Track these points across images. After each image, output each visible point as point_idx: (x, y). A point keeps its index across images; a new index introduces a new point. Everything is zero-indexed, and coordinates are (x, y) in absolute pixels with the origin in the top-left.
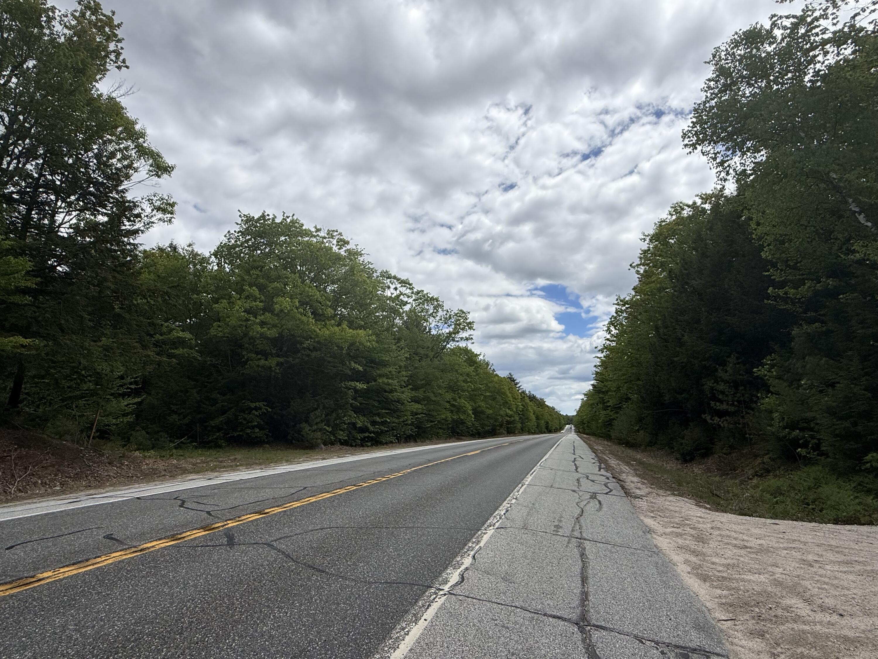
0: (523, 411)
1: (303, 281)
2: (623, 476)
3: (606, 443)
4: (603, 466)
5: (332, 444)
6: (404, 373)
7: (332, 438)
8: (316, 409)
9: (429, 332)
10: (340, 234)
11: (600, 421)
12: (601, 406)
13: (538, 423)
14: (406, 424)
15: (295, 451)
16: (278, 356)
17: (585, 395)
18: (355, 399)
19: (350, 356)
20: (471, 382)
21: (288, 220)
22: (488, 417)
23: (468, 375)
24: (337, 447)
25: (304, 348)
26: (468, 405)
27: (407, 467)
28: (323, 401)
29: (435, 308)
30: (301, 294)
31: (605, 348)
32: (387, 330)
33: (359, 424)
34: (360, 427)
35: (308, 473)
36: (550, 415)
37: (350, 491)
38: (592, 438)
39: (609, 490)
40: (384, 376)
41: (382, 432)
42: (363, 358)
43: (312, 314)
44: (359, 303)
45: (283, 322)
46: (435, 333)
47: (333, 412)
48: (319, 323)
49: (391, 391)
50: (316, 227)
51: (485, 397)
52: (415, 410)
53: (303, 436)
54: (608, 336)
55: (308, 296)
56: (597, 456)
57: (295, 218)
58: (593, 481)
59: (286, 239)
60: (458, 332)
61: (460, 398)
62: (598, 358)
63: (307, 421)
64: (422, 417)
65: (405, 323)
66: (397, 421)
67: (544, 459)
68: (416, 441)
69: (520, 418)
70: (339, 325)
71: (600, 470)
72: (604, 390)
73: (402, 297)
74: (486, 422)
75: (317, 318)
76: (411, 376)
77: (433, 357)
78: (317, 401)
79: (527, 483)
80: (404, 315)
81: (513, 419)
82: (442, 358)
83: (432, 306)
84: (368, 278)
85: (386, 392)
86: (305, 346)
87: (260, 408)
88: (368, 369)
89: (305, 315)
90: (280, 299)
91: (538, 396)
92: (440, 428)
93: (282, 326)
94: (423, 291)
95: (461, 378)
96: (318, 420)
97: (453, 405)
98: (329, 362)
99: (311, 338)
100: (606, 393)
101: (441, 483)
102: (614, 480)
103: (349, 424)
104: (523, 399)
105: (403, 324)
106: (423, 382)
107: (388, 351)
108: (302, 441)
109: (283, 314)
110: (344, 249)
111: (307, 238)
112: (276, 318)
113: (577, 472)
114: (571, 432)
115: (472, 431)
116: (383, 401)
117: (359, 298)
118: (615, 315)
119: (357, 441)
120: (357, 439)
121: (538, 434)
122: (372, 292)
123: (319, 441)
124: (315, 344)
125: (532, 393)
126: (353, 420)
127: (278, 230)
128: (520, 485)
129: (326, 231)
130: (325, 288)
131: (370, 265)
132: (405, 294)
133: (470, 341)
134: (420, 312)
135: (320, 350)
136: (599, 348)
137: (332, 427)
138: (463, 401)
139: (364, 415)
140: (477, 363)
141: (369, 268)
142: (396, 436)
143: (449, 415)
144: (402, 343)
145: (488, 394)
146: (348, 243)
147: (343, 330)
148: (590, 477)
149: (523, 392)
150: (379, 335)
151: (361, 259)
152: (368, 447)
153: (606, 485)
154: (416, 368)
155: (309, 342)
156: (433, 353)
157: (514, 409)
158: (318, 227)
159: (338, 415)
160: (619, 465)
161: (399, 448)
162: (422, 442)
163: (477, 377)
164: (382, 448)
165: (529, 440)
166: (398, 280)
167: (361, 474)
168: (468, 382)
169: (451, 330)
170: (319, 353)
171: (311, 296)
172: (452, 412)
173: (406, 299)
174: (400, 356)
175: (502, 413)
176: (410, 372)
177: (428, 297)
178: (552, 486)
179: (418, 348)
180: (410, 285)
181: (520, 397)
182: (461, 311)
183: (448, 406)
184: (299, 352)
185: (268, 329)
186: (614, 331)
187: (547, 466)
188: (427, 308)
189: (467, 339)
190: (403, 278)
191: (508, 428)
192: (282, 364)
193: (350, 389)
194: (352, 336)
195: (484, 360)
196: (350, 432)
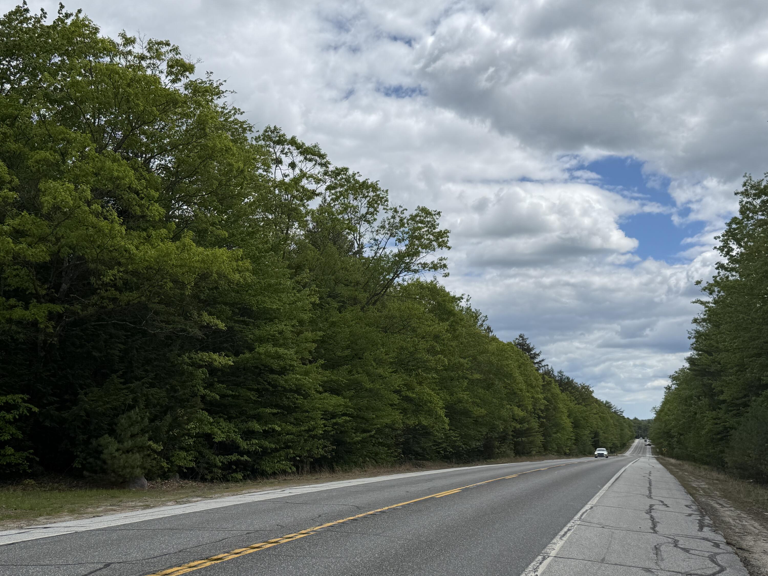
0: (547, 409)
1: (101, 149)
2: (748, 542)
3: (715, 475)
4: (707, 520)
5: (165, 476)
6: (309, 335)
7: (165, 464)
8: (131, 407)
9: (360, 252)
10: (176, 50)
11: (703, 432)
12: (705, 401)
13: (577, 435)
14: (314, 437)
15: (89, 493)
16: (52, 301)
17: (674, 378)
18: (210, 386)
19: (200, 301)
20: (442, 352)
21: (69, 21)
22: (476, 422)
23: (436, 337)
24: (175, 482)
25: (105, 285)
26: (436, 398)
27: (313, 521)
28: (145, 391)
29: (370, 204)
30: (96, 175)
31: (717, 283)
32: (275, 249)
33: (220, 437)
34: (220, 443)
35: (114, 536)
36: (603, 419)
37: (199, 571)
38: (687, 466)
39: (718, 569)
40: (268, 341)
41: (265, 452)
42: (226, 304)
43: (120, 214)
44: (217, 195)
45: (61, 231)
46: (371, 254)
47: (165, 413)
48: (135, 233)
49: (283, 371)
50: (123, 36)
51: (472, 382)
52: (331, 409)
53: (104, 462)
54: (725, 261)
55: (112, 179)
56: (696, 500)
57: (81, 16)
58: (686, 550)
59: (63, 61)
60: (417, 253)
61: (420, 383)
62: (702, 303)
63: (112, 432)
64: (346, 422)
65: (310, 234)
66: (295, 430)
67: (587, 507)
68: (332, 470)
69: (542, 425)
70: (176, 238)
71: (701, 528)
72: (712, 370)
73: (304, 182)
74: (472, 433)
75: (131, 224)
76: (323, 342)
77: (367, 303)
78: (132, 391)
79: (553, 553)
80: (309, 218)
81: (526, 425)
82: (384, 306)
83: (365, 201)
84: (235, 141)
85: (272, 371)
86: (107, 279)
87: (15, 407)
88: (237, 327)
89: (105, 218)
90: (52, 184)
91: (579, 381)
92: (380, 443)
93: (58, 240)
94: (347, 169)
95: (423, 345)
96: (136, 429)
97: (407, 399)
98: (157, 313)
99: (119, 264)
100: (716, 375)
101: (382, 553)
102: (729, 548)
103: (198, 436)
104: (546, 386)
105: (306, 236)
106: (347, 352)
107: (276, 291)
108: (104, 471)
109: (59, 215)
110: (184, 81)
111: (107, 60)
112: (46, 222)
113: (655, 532)
114: (644, 453)
115: (445, 450)
116: (267, 390)
117: (216, 183)
118: (740, 217)
119: (215, 470)
120: (216, 466)
121: (577, 456)
122: (242, 171)
123: (138, 471)
124: (128, 277)
125: (566, 374)
126: (207, 429)
127: (46, 42)
128: (540, 558)
129: (145, 44)
130: (147, 161)
131: (237, 116)
132: (311, 176)
133: (441, 271)
134: (341, 213)
135: (138, 288)
136: (704, 284)
137: (164, 444)
138: (427, 390)
139: (229, 419)
140: (454, 315)
141: (236, 122)
142: (292, 459)
143: (397, 416)
144: (305, 275)
145: (477, 376)
146: (190, 68)
147: (184, 248)
148: (682, 543)
149: (548, 373)
150: (258, 258)
151: (219, 102)
152: (237, 481)
153: (712, 559)
154: (333, 324)
155: (115, 272)
156: (367, 295)
157: (530, 407)
158: (129, 35)
159: (175, 419)
160: (740, 518)
161: (299, 483)
162: (345, 471)
163: (454, 344)
164: (265, 485)
165: (558, 467)
166: (299, 147)
167: (222, 535)
168: (437, 353)
169: (404, 248)
170: (135, 294)
171: (118, 178)
172: (404, 411)
173: (310, 186)
174: (299, 300)
175: (504, 413)
176: (321, 333)
177: (357, 182)
178: (603, 560)
179: (336, 284)
180: (322, 156)
181: (541, 382)
182: (424, 210)
183: (396, 398)
184: (94, 292)
185: (30, 245)
186: (736, 250)
187: (595, 520)
188: (355, 203)
189: (435, 267)
190: (308, 144)
191: (516, 444)
192: (60, 316)
193: (201, 367)
194: (203, 261)
195: (468, 309)
196: (200, 453)
